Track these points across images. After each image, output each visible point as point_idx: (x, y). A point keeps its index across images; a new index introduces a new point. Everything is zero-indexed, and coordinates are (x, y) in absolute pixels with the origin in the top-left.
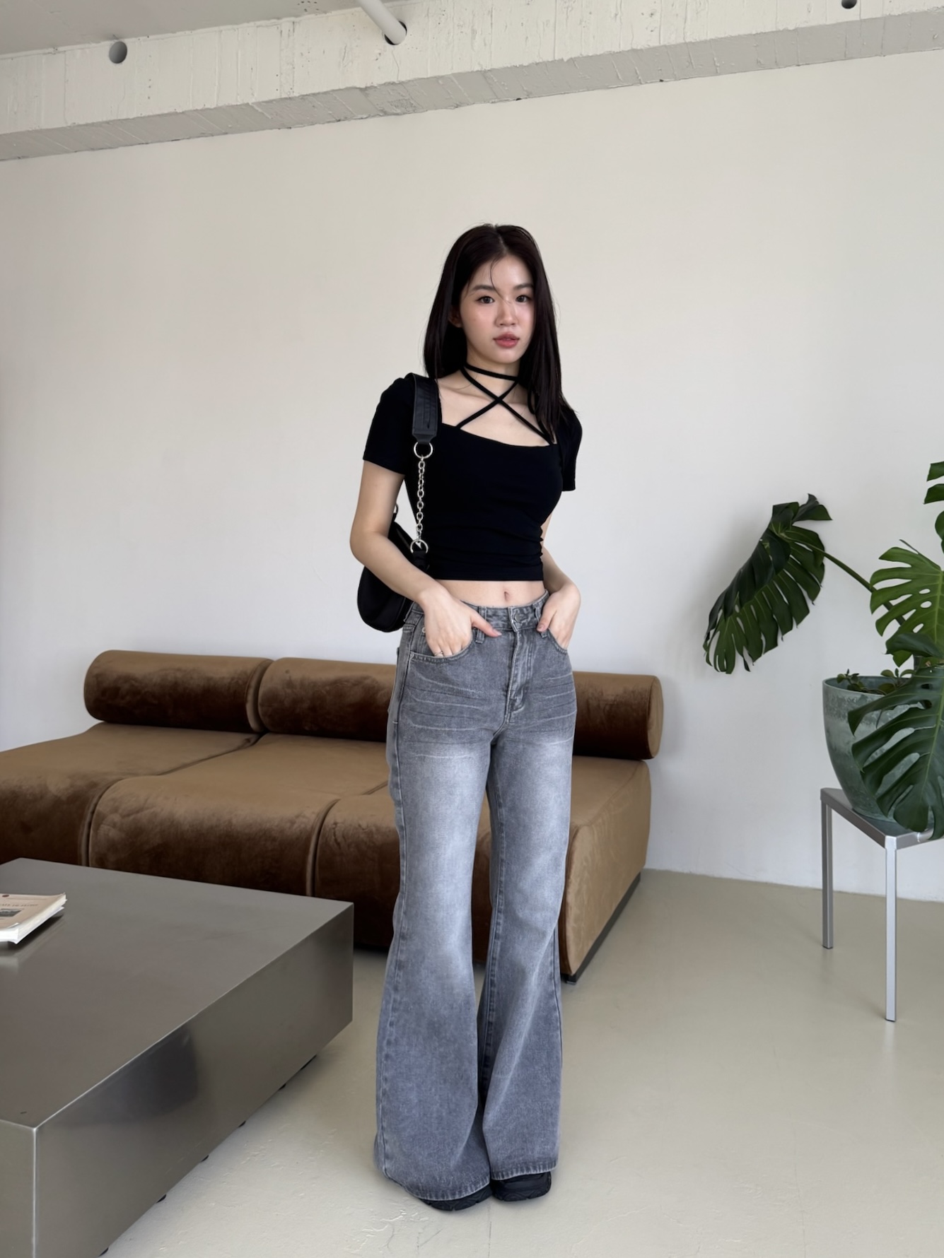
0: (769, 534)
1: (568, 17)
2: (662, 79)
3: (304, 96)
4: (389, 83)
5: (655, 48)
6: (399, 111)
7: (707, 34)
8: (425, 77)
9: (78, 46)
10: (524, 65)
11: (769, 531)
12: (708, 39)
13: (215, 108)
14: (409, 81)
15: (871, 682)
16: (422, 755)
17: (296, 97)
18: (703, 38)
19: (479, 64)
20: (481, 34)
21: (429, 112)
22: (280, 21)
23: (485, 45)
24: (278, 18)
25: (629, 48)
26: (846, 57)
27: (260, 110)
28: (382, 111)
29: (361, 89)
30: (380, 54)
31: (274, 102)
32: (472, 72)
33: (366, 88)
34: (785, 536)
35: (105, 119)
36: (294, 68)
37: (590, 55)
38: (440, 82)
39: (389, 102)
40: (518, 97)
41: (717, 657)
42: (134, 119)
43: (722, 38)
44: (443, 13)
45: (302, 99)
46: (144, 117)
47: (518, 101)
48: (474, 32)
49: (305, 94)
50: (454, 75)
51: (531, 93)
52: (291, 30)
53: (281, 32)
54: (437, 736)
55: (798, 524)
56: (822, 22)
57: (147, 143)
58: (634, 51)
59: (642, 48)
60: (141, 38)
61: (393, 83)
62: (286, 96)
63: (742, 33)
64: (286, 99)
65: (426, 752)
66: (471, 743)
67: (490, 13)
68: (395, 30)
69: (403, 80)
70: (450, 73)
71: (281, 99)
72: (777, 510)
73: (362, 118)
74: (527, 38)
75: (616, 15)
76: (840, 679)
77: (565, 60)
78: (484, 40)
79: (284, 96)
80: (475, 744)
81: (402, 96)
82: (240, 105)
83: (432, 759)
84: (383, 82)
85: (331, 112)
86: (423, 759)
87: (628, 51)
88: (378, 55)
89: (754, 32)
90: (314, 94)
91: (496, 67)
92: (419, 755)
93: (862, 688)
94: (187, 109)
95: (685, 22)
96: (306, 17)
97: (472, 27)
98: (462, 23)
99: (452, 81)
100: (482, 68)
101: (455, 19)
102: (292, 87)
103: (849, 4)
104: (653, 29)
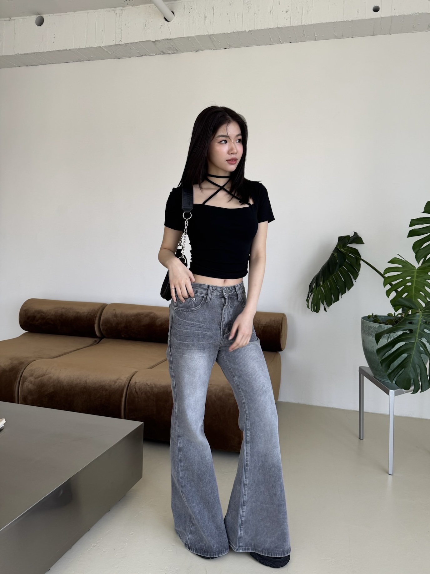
0: (336, 250)
1: (248, 12)
2: (291, 41)
4: (166, 39)
5: (288, 27)
6: (170, 52)
7: (312, 21)
8: (183, 37)
9: (21, 17)
10: (228, 33)
11: (336, 249)
12: (312, 23)
13: (85, 48)
14: (175, 38)
15: (382, 318)
16: (181, 355)
17: (122, 44)
18: (310, 23)
19: (208, 32)
20: (209, 18)
21: (183, 53)
22: (116, 9)
23: (210, 23)
24: (115, 8)
25: (277, 27)
26: (374, 35)
27: (106, 50)
28: (162, 52)
29: (153, 41)
30: (162, 26)
31: (112, 46)
32: (204, 35)
33: (155, 41)
34: (344, 251)
35: (33, 52)
36: (122, 31)
37: (259, 29)
38: (189, 39)
39: (166, 48)
41: (312, 305)
42: (46, 52)
43: (318, 23)
44: (191, 8)
45: (125, 45)
46: (51, 51)
47: (225, 49)
48: (205, 17)
49: (127, 43)
50: (196, 36)
51: (231, 46)
52: (121, 13)
53: (116, 14)
54: (188, 346)
55: (349, 245)
56: (364, 18)
57: (53, 64)
58: (278, 28)
59: (282, 27)
60: (51, 15)
61: (168, 39)
62: (118, 44)
63: (328, 21)
64: (118, 45)
65: (183, 354)
66: (204, 349)
67: (213, 8)
68: (169, 15)
69: (172, 38)
70: (194, 35)
71: (116, 45)
72: (340, 239)
73: (153, 55)
74: (230, 20)
75: (271, 11)
76: (369, 317)
77: (247, 31)
78: (210, 21)
79: (117, 44)
80: (206, 350)
81: (172, 45)
82: (96, 47)
83: (186, 357)
84: (163, 39)
85: (139, 52)
86: (181, 357)
87: (276, 28)
88: (161, 26)
89: (333, 22)
90: (131, 43)
91: (215, 33)
92: (180, 355)
93: (379, 321)
94: (72, 48)
95: (302, 16)
96: (128, 7)
97: (205, 15)
98: (200, 13)
99: (195, 39)
100: (209, 33)
101: (197, 11)
102: (121, 39)
103: (376, 10)
104: (287, 18)
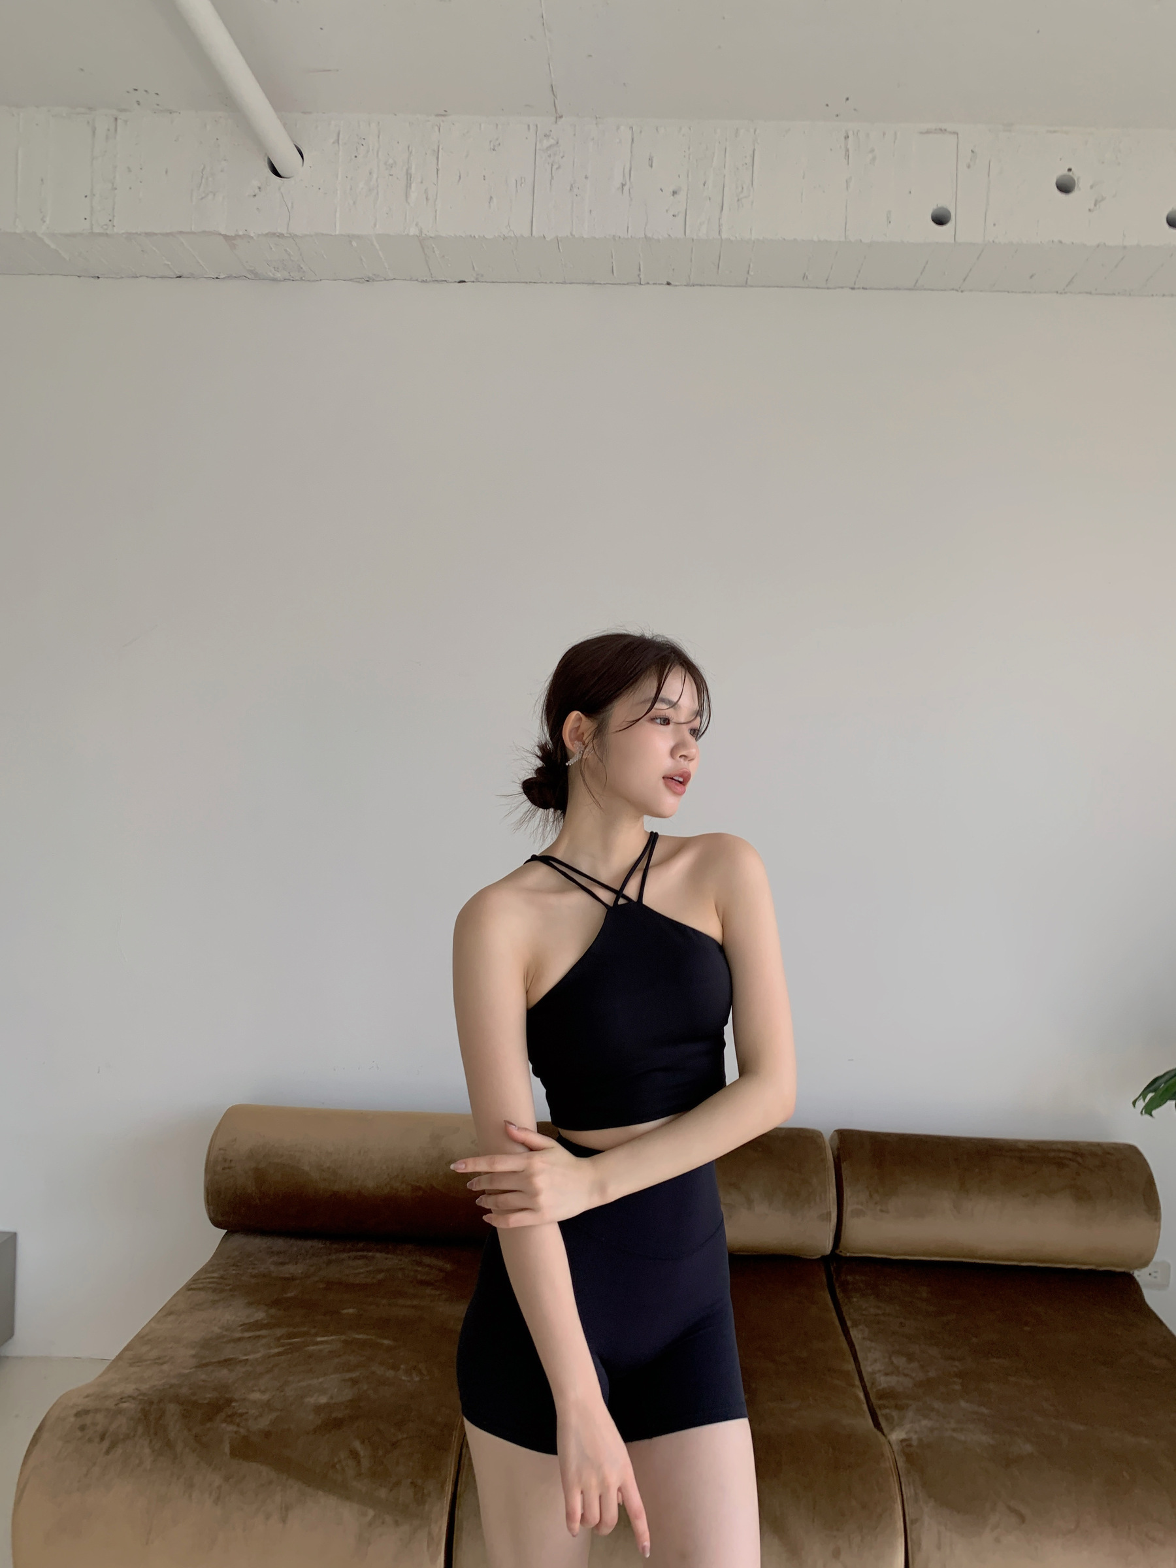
1: (552, 178)
2: (671, 282)
3: (130, 234)
4: (274, 234)
5: (677, 241)
6: (278, 275)
8: (333, 234)
10: (486, 236)
14: (304, 235)
17: (117, 234)
18: (747, 236)
19: (417, 227)
20: (422, 182)
21: (322, 281)
22: (92, 113)
23: (427, 199)
24: (90, 109)
25: (642, 235)
27: (53, 246)
28: (251, 272)
29: (226, 237)
30: (260, 188)
31: (79, 237)
32: (405, 236)
33: (236, 236)
36: (116, 189)
38: (354, 244)
39: (266, 261)
40: (464, 280)
44: (363, 142)
45: (126, 237)
47: (463, 283)
48: (408, 175)
49: (134, 232)
50: (376, 236)
51: (482, 276)
52: (112, 129)
53: (94, 128)
58: (647, 238)
59: (661, 238)
61: (281, 236)
62: (102, 231)
63: (800, 237)
64: (100, 234)
67: (436, 153)
68: (285, 156)
69: (297, 232)
70: (371, 233)
71: (93, 234)
73: (217, 278)
74: (491, 198)
75: (623, 185)
77: (548, 239)
78: (426, 191)
79: (97, 230)
81: (289, 254)
82: (18, 234)
84: (264, 232)
85: (169, 263)
87: (640, 239)
88: (257, 191)
89: (815, 239)
90: (147, 234)
91: (444, 234)
95: (721, 211)
96: (138, 113)
97: (407, 170)
98: (391, 161)
99: (373, 245)
100: (421, 232)
101: (380, 154)
102: (111, 218)
103: (940, 219)
104: (676, 214)
